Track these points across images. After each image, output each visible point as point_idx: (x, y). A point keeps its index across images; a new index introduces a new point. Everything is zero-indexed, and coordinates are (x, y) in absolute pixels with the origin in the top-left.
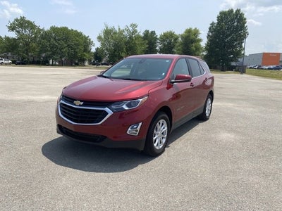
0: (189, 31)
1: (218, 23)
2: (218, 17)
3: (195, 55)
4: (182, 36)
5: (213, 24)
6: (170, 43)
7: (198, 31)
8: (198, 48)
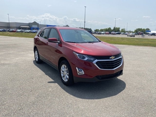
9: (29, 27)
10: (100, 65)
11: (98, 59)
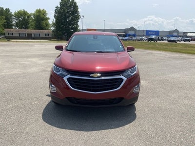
0: (39, 11)
1: (61, 8)
2: (60, 3)
3: (46, 29)
4: (34, 15)
5: (57, 7)
6: (24, 19)
7: (45, 12)
8: (48, 25)
9: (124, 33)
10: (73, 83)
11: (71, 74)
